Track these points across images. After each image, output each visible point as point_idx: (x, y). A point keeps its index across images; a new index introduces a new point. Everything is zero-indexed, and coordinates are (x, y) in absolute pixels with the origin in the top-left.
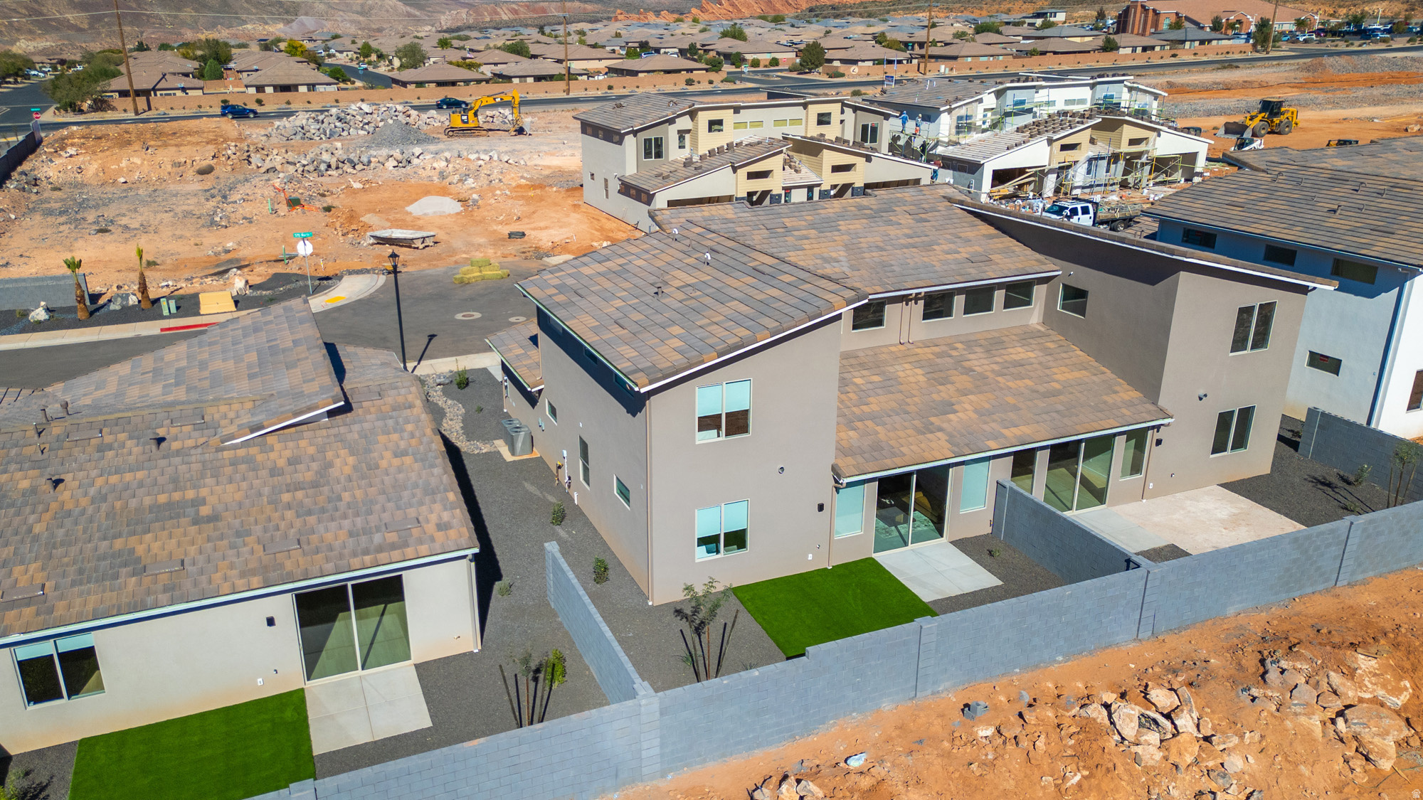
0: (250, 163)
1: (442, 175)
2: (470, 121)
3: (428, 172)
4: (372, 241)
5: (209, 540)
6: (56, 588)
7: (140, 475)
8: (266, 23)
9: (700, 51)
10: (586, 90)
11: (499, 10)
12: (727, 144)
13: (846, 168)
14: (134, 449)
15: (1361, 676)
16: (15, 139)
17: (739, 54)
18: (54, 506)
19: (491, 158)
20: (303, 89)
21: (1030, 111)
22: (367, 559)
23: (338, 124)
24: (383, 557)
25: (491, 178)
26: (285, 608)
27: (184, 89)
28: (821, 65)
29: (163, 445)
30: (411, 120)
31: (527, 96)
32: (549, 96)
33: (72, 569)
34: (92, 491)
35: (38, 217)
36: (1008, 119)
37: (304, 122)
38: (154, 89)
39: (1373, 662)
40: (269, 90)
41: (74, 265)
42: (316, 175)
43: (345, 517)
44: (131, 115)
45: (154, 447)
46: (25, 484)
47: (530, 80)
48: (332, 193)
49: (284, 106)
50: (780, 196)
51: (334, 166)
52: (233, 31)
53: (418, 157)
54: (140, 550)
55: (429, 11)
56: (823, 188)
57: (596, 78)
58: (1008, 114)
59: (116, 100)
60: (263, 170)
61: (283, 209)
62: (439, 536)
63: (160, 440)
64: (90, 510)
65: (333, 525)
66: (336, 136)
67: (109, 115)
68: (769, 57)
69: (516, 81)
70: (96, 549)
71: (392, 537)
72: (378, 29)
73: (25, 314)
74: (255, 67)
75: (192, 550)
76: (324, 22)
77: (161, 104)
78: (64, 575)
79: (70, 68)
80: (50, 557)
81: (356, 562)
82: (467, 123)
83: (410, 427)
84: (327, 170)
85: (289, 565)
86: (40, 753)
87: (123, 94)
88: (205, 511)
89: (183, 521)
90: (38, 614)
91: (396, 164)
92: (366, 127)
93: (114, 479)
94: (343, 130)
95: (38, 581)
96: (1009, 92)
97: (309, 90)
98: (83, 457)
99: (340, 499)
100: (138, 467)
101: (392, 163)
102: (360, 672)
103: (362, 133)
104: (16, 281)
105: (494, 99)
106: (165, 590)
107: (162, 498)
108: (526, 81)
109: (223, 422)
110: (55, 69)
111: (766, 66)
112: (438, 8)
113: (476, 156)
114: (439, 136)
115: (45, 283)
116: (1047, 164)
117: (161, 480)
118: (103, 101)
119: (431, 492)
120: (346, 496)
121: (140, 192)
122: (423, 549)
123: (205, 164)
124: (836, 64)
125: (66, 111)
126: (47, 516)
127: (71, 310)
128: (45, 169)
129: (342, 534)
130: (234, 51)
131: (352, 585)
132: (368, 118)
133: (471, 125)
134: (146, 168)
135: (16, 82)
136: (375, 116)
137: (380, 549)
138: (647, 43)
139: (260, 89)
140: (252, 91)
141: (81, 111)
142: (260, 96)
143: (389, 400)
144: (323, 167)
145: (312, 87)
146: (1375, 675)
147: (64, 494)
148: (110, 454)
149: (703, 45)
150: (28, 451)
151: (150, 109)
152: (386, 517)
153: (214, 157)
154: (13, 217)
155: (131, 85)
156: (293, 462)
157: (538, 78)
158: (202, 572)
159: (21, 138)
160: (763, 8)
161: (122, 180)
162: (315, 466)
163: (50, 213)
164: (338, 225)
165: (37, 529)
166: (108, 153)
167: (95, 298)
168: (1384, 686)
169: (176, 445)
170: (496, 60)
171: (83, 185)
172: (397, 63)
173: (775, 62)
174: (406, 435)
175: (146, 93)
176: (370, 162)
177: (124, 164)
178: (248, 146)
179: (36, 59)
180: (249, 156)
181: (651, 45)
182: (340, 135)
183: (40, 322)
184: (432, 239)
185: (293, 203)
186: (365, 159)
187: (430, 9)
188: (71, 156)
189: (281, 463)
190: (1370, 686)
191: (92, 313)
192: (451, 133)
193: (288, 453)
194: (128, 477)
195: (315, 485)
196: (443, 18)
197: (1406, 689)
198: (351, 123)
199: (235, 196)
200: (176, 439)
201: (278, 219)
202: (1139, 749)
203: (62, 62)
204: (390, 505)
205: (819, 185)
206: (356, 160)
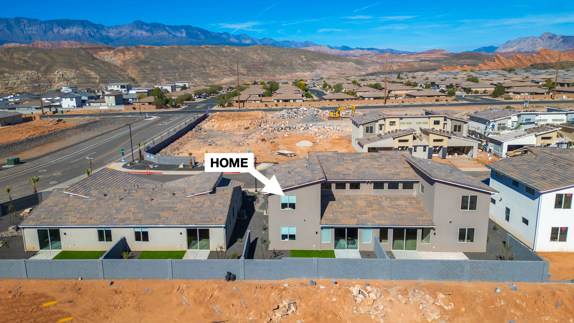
0: (260, 126)
1: (315, 134)
2: (336, 115)
3: (312, 132)
4: (277, 153)
5: (174, 215)
6: (144, 219)
7: (167, 200)
8: (304, 72)
9: (454, 87)
10: (393, 103)
11: (393, 65)
12: (395, 130)
13: (441, 140)
14: (169, 195)
15: (439, 299)
16: (200, 115)
17: (470, 88)
18: (150, 204)
19: (334, 128)
20: (292, 101)
21: (533, 123)
22: (201, 223)
23: (294, 114)
24: (205, 224)
25: (329, 135)
26: (184, 231)
27: (255, 101)
28: (503, 94)
29: (175, 195)
30: (319, 114)
31: (369, 104)
32: (377, 105)
33: (148, 216)
34: (158, 202)
35: (196, 140)
36: (522, 126)
37: (284, 113)
38: (246, 100)
39: (444, 296)
40: (281, 101)
41: (191, 154)
42: (277, 131)
43: (202, 215)
44: (238, 108)
45: (172, 195)
46: (147, 199)
47: (372, 99)
48: (278, 138)
49: (284, 107)
50: (412, 148)
51: (284, 129)
52: (292, 75)
53: (311, 127)
54: (161, 214)
55: (365, 66)
56: (430, 147)
57: (399, 98)
58: (521, 124)
59: (235, 104)
60: (263, 129)
61: (259, 142)
62: (218, 221)
63: (174, 194)
64: (156, 206)
65: (198, 216)
66: (293, 118)
67: (232, 108)
68: (484, 89)
69: (366, 99)
70: (154, 213)
71: (209, 220)
72: (344, 73)
73: (178, 166)
74: (281, 93)
75: (170, 216)
76: (324, 71)
77: (247, 105)
78: (146, 217)
79: (232, 90)
80: (145, 213)
81: (199, 224)
82: (335, 115)
83: (225, 198)
84: (281, 130)
85: (186, 222)
86: (136, 252)
87: (237, 102)
88: (176, 209)
89: (171, 210)
90: (139, 222)
91: (304, 129)
92: (304, 115)
93: (163, 200)
94: (296, 116)
95: (142, 217)
96: (522, 116)
97: (293, 101)
98: (159, 195)
99: (203, 211)
100: (168, 199)
101: (302, 129)
102: (199, 250)
103: (302, 117)
104: (183, 157)
105: (346, 107)
106: (162, 222)
107: (169, 206)
108: (370, 99)
109: (188, 192)
110: (228, 90)
111: (481, 93)
112: (369, 65)
113: (329, 127)
114: (326, 119)
115: (184, 158)
116: (535, 144)
117: (171, 202)
118: (231, 104)
119: (222, 212)
120: (204, 211)
121: (227, 134)
122: (214, 223)
123: (247, 126)
124: (511, 94)
125: (221, 106)
126: (148, 206)
127: (189, 166)
128: (204, 125)
129: (199, 218)
130: (280, 85)
131: (199, 229)
132: (305, 112)
133: (337, 116)
134: (230, 127)
135: (213, 95)
136: (307, 112)
137: (205, 222)
138: (434, 83)
139: (278, 101)
140: (276, 101)
141: (224, 107)
142: (278, 103)
143: (224, 192)
144: (280, 129)
145: (294, 100)
146: (443, 299)
147: (153, 202)
148: (164, 196)
149: (457, 84)
150: (150, 193)
151: (244, 107)
152: (210, 216)
153: (250, 124)
154: (190, 139)
155: (239, 99)
156: (197, 202)
157: (375, 98)
158: (170, 220)
159: (202, 115)
160: (516, 63)
161: (223, 130)
162: (201, 204)
163: (200, 138)
164: (271, 148)
165: (145, 208)
166: (222, 121)
167: (196, 163)
168: (444, 303)
169: (177, 196)
170: (366, 90)
171: (213, 131)
172: (334, 90)
173: (485, 92)
174: (224, 200)
175: (243, 102)
176: (295, 128)
177: (225, 125)
178: (261, 121)
179: (224, 86)
180: (261, 124)
181: (436, 83)
182: (294, 118)
183: (181, 168)
184: (294, 154)
185: (263, 140)
186: (294, 127)
187: (366, 66)
188: (212, 122)
189: (195, 202)
190: (440, 302)
191: (193, 168)
192: (329, 119)
193: (197, 200)
194: (165, 200)
195: (199, 207)
196: (369, 69)
197: (451, 305)
198: (299, 114)
199: (250, 137)
200: (177, 194)
201: (257, 145)
202: (356, 298)
203: (230, 88)
204: (212, 214)
205: (428, 146)
206: (291, 127)
